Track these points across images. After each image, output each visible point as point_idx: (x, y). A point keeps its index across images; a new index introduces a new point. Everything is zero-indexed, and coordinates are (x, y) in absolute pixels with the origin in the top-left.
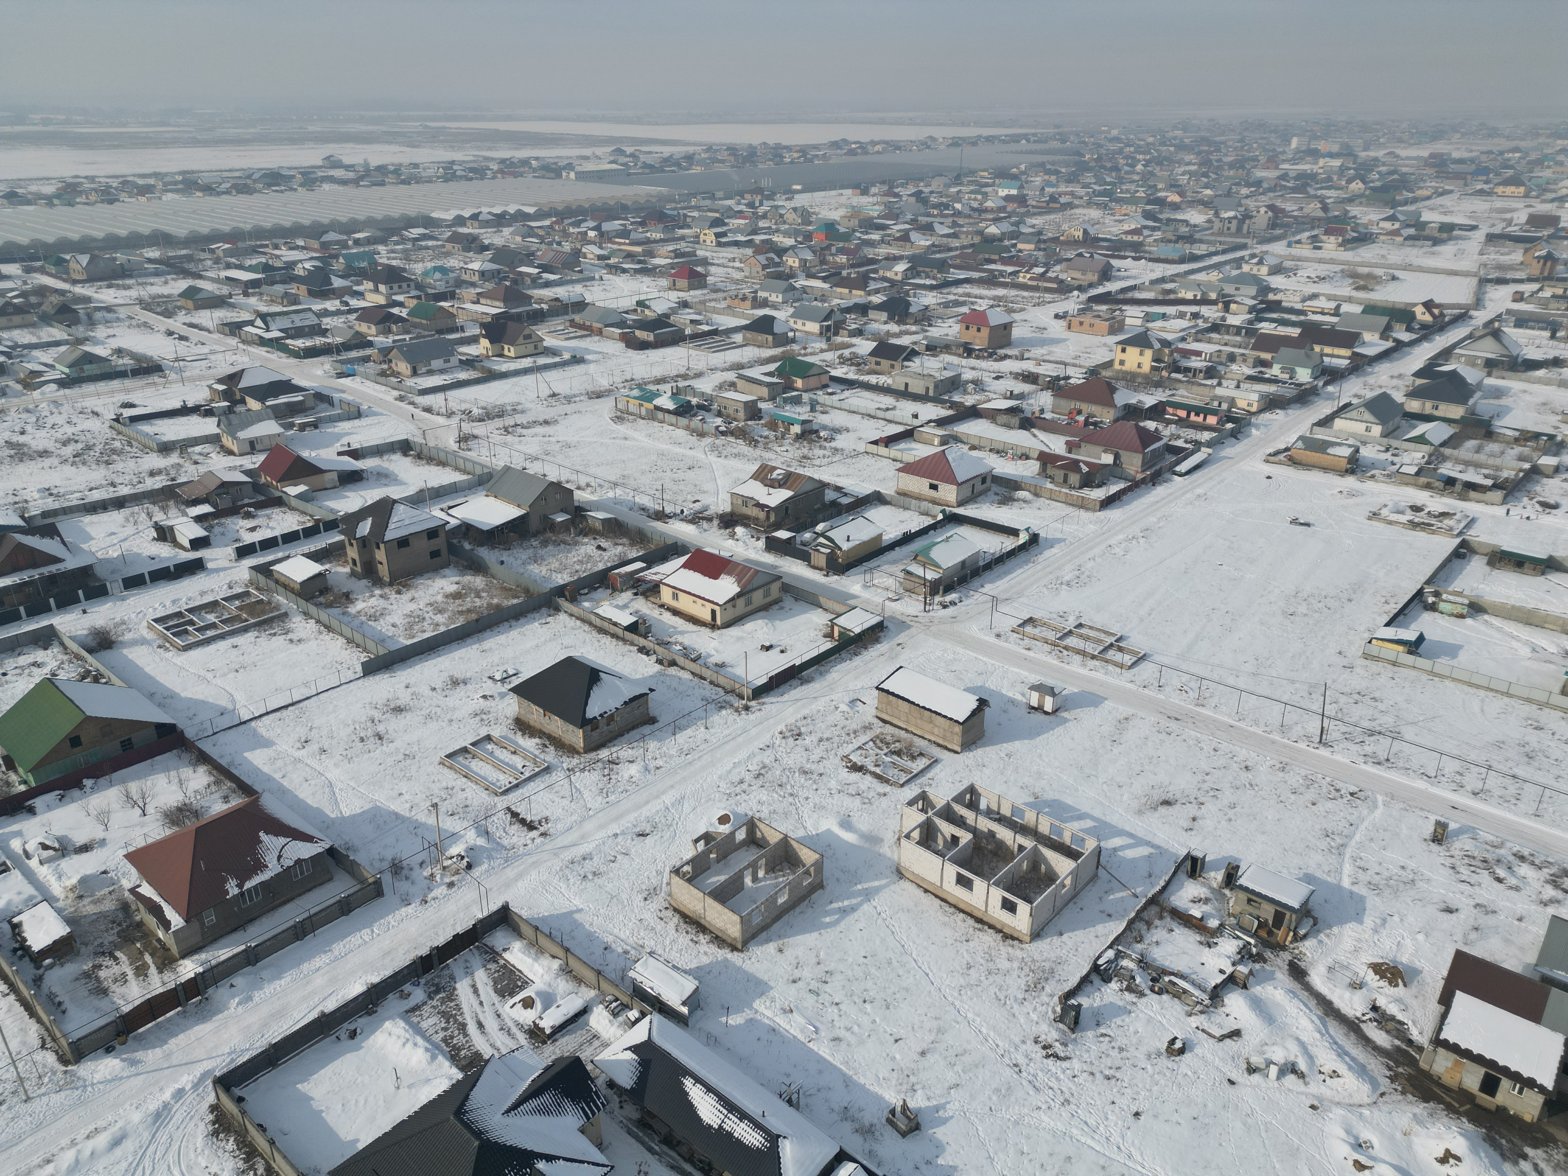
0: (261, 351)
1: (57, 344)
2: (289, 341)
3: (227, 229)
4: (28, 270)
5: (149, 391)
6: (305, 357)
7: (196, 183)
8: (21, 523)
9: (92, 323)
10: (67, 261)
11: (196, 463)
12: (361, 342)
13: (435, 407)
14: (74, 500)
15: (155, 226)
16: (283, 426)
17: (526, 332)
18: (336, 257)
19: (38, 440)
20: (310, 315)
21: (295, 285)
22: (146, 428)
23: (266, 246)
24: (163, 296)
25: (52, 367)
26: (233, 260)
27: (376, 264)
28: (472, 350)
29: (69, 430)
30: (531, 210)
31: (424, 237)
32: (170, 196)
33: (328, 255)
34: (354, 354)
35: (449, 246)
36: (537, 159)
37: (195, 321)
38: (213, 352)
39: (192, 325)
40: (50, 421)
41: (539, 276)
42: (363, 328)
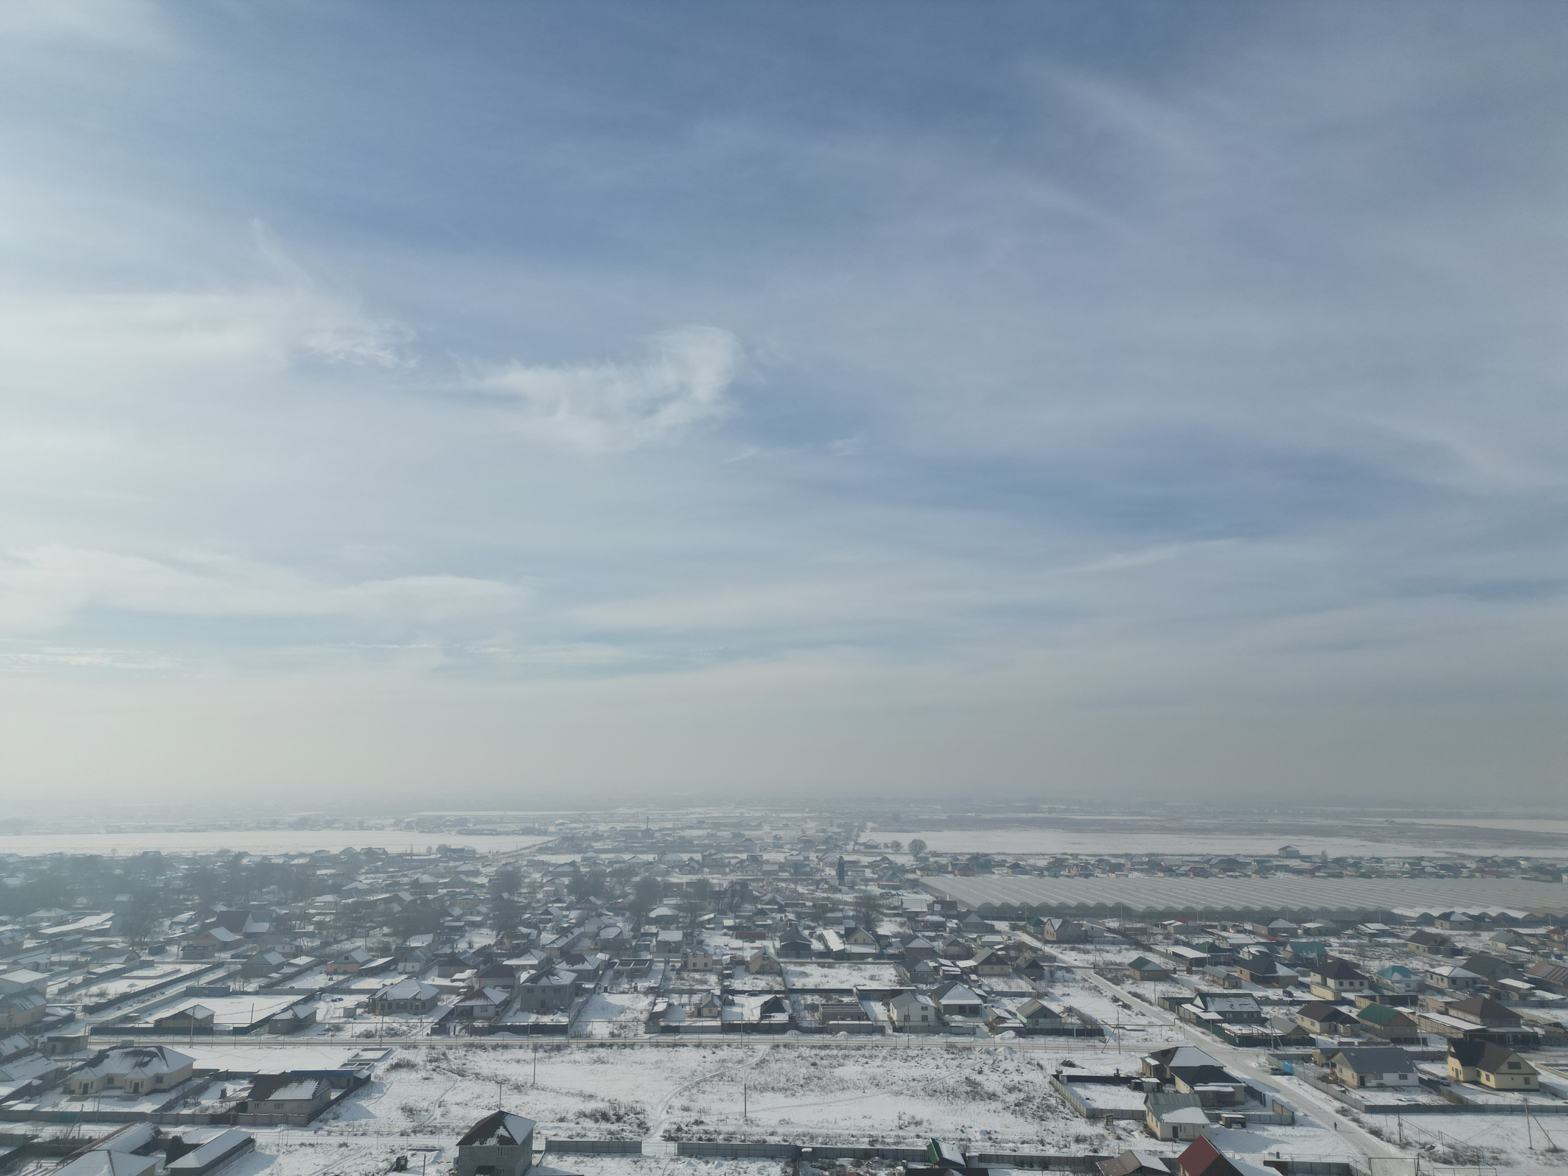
0: (1196, 1031)
1: (1022, 995)
2: (1225, 1025)
3: (1180, 907)
4: (1014, 928)
5: (1089, 1054)
6: (1241, 1045)
7: (1159, 864)
8: (962, 1162)
9: (1053, 981)
10: (1044, 923)
11: (1119, 1138)
12: (1302, 1039)
13: (1386, 1131)
14: (1006, 1150)
15: (1118, 899)
16: (1209, 1116)
17: (1513, 1059)
18: (1283, 944)
19: (991, 1082)
20: (1250, 1001)
21: (1238, 969)
22: (1080, 1090)
23: (1215, 927)
24: (1115, 964)
25: (1014, 1015)
26: (1182, 937)
27: (1326, 956)
28: (1437, 1070)
29: (1017, 1078)
30: (1519, 915)
31: (1383, 933)
32: (1136, 874)
33: (1275, 941)
34: (1293, 1050)
35: (1412, 946)
36: (1527, 859)
37: (1139, 991)
38: (1151, 1025)
39: (1136, 995)
40: (1004, 1065)
41: (1529, 993)
42: (1306, 1023)
